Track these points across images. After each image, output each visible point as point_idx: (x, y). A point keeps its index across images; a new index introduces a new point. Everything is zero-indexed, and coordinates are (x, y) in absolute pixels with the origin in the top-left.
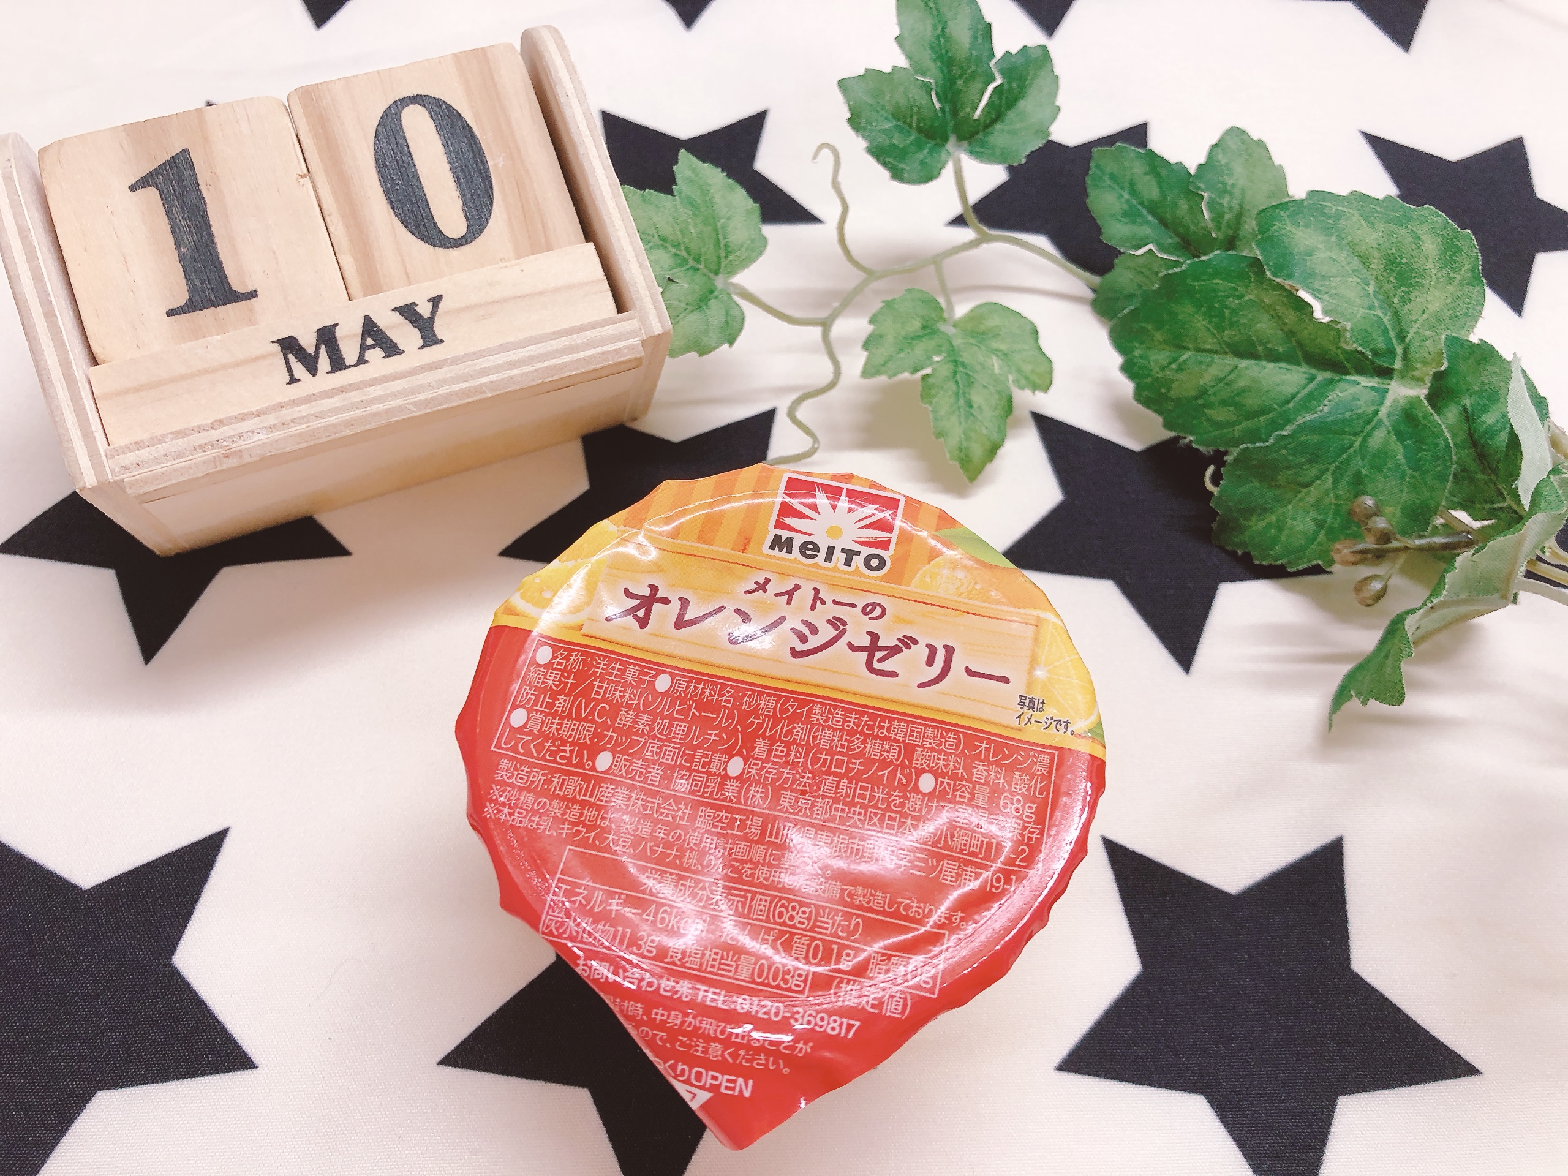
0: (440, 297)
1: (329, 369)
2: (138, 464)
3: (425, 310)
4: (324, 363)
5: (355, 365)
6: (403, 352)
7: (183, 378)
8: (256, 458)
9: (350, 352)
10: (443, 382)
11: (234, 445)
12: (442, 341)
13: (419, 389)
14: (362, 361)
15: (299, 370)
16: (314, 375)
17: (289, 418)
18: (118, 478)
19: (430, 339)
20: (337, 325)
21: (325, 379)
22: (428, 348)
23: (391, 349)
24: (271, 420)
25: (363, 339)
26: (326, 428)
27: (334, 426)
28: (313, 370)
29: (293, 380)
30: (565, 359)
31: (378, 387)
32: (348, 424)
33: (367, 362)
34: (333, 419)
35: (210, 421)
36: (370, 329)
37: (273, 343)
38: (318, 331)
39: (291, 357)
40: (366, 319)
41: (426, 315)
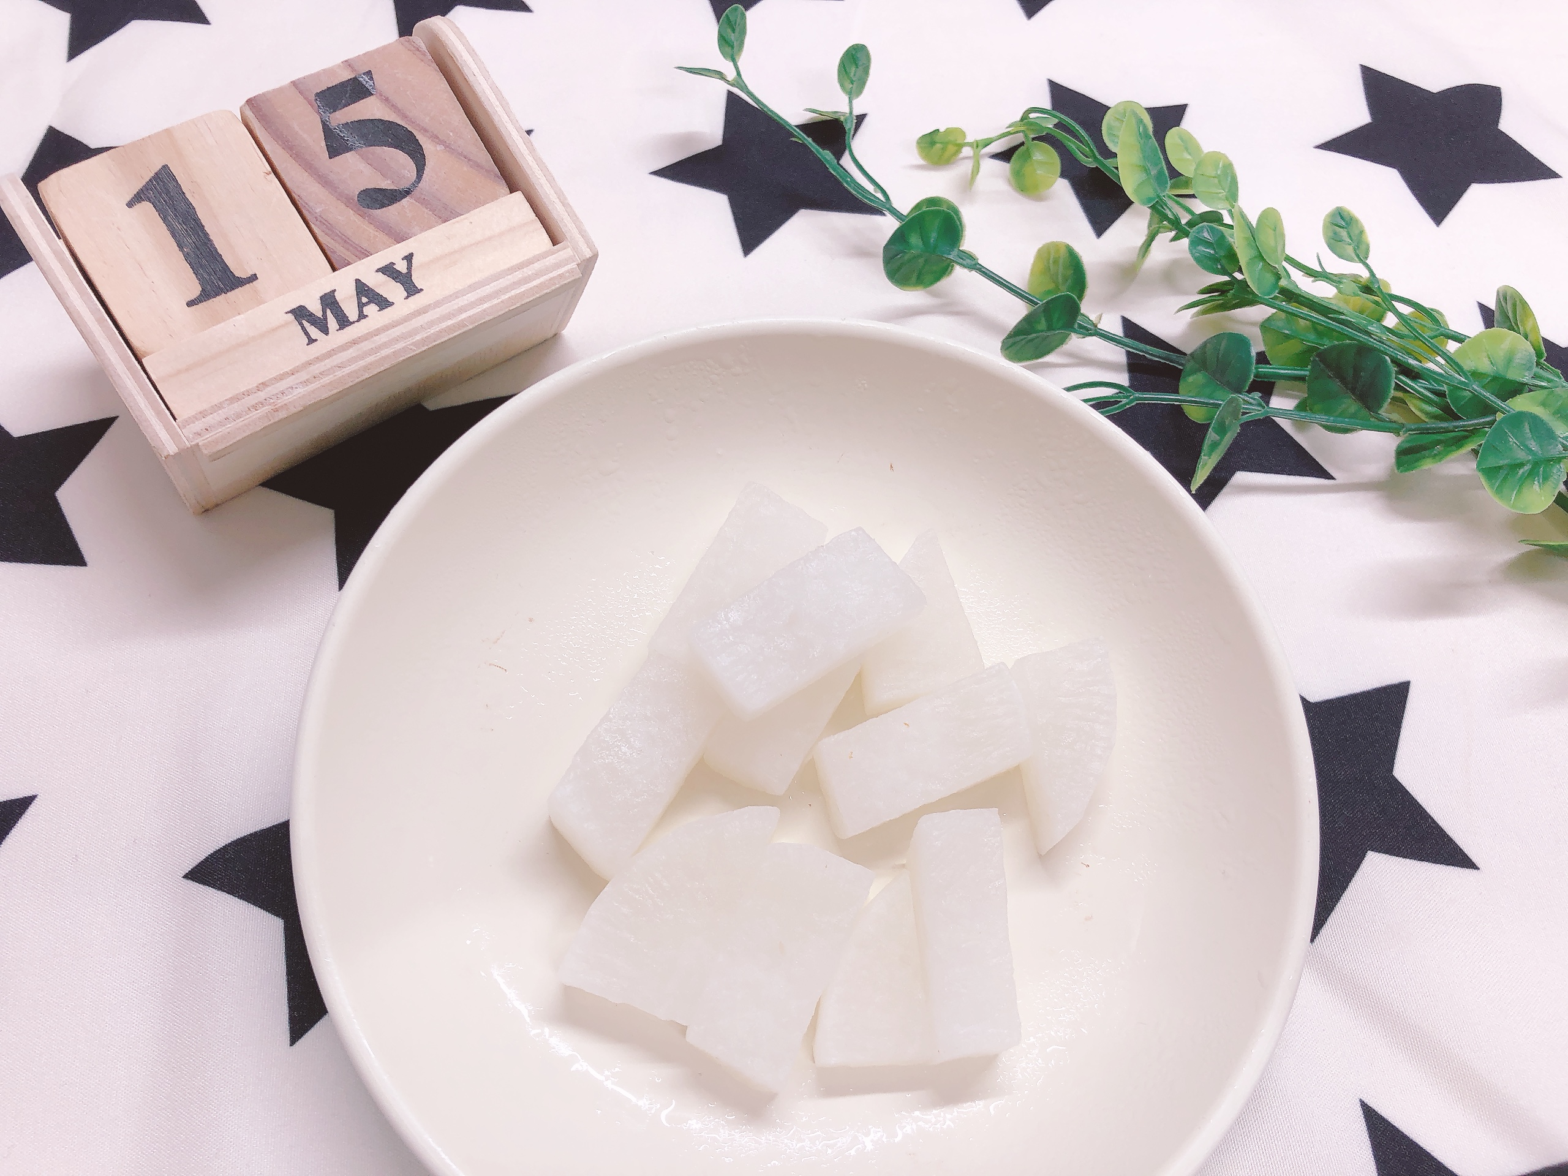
0: (411, 255)
1: (339, 327)
2: (207, 430)
3: (401, 267)
4: (332, 323)
5: (357, 321)
6: (393, 303)
7: (222, 353)
8: (302, 408)
9: (352, 312)
10: (432, 323)
11: (279, 401)
12: (422, 290)
13: (415, 332)
14: (362, 316)
15: (314, 332)
16: (327, 333)
17: (317, 372)
18: (193, 443)
19: (412, 290)
20: (335, 290)
21: (337, 337)
22: (412, 297)
23: (383, 303)
24: (303, 376)
25: (359, 299)
26: (349, 375)
27: (355, 372)
28: (325, 330)
29: (311, 341)
30: (523, 289)
31: (382, 336)
32: (366, 368)
34: (354, 367)
35: (256, 385)
36: (362, 290)
37: (286, 313)
38: (321, 298)
39: (304, 322)
40: (358, 281)
41: (404, 270)
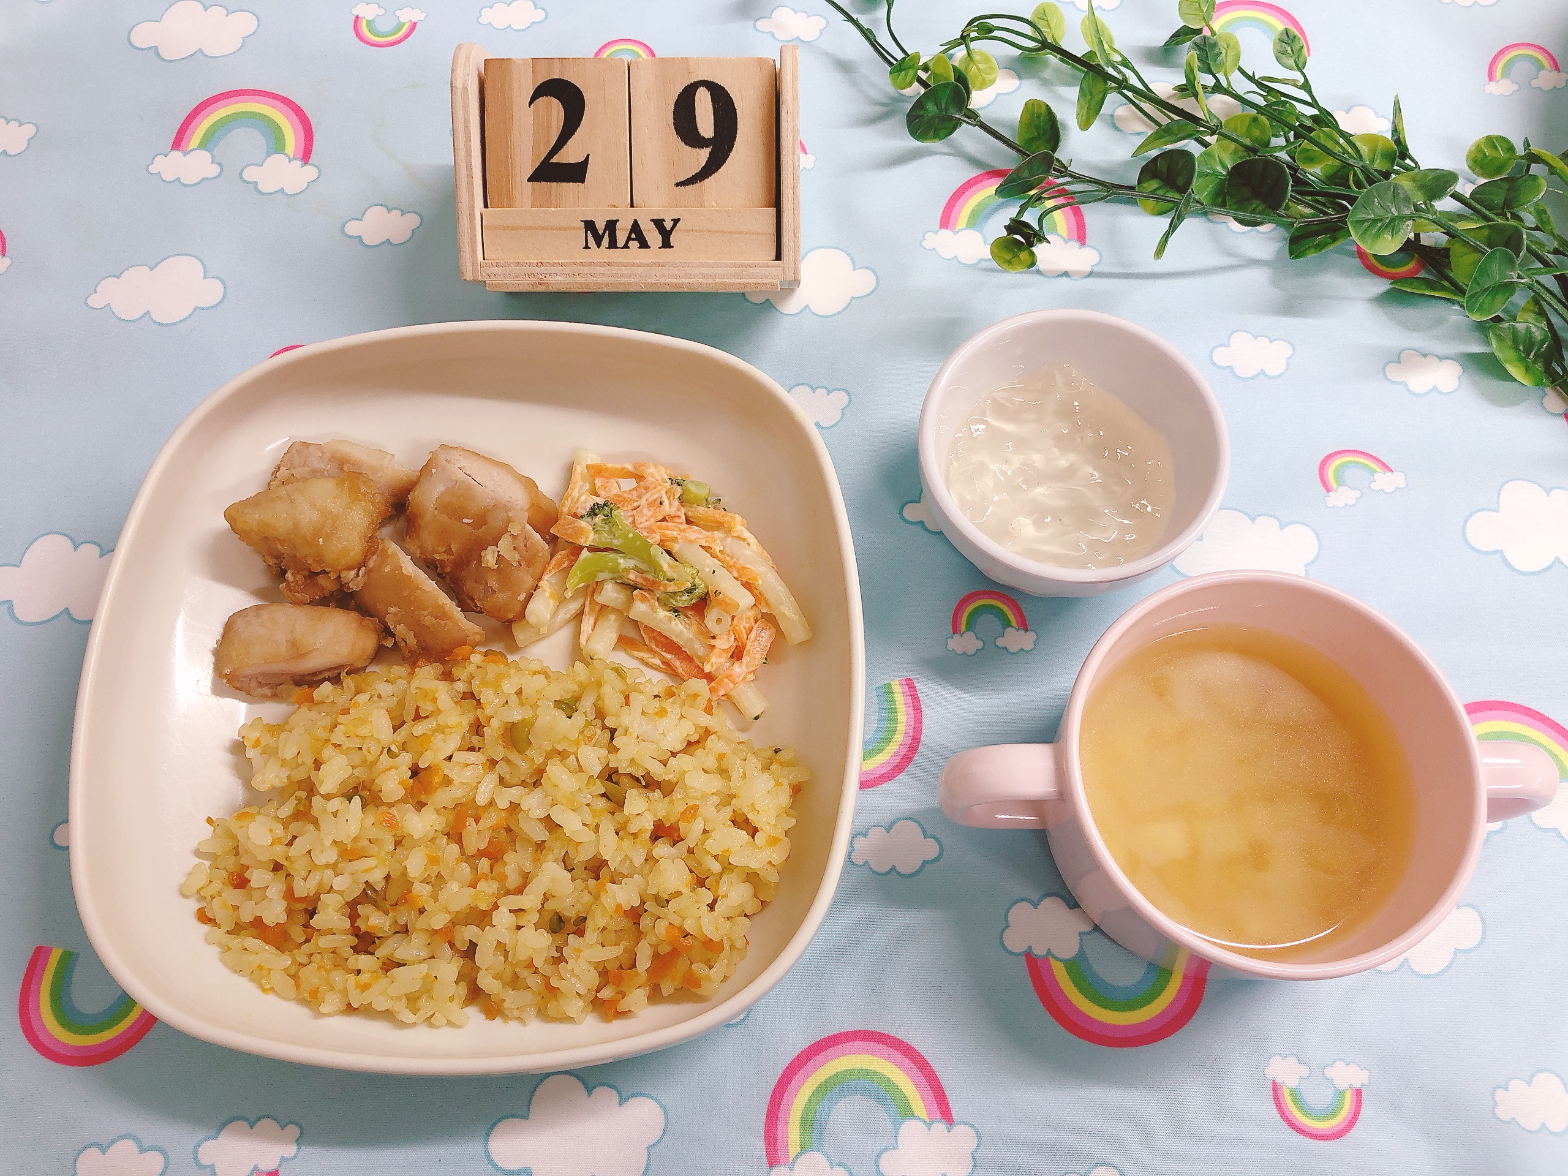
0: (679, 220)
1: (607, 246)
2: (495, 274)
3: (668, 225)
4: (606, 241)
5: (622, 248)
6: (649, 247)
7: (530, 228)
9: (621, 239)
10: (663, 276)
11: (544, 279)
12: (672, 247)
13: (649, 275)
14: (626, 246)
15: (591, 242)
16: (599, 247)
17: (578, 272)
18: (482, 279)
19: (666, 244)
20: (618, 221)
21: (602, 254)
22: (663, 249)
23: (644, 244)
25: (630, 233)
26: (593, 284)
27: (598, 284)
28: (599, 245)
29: (587, 247)
32: (607, 285)
33: (629, 248)
34: (599, 280)
35: (537, 261)
36: (636, 228)
37: (581, 221)
38: (608, 222)
39: (589, 232)
40: (636, 221)
41: (668, 228)
